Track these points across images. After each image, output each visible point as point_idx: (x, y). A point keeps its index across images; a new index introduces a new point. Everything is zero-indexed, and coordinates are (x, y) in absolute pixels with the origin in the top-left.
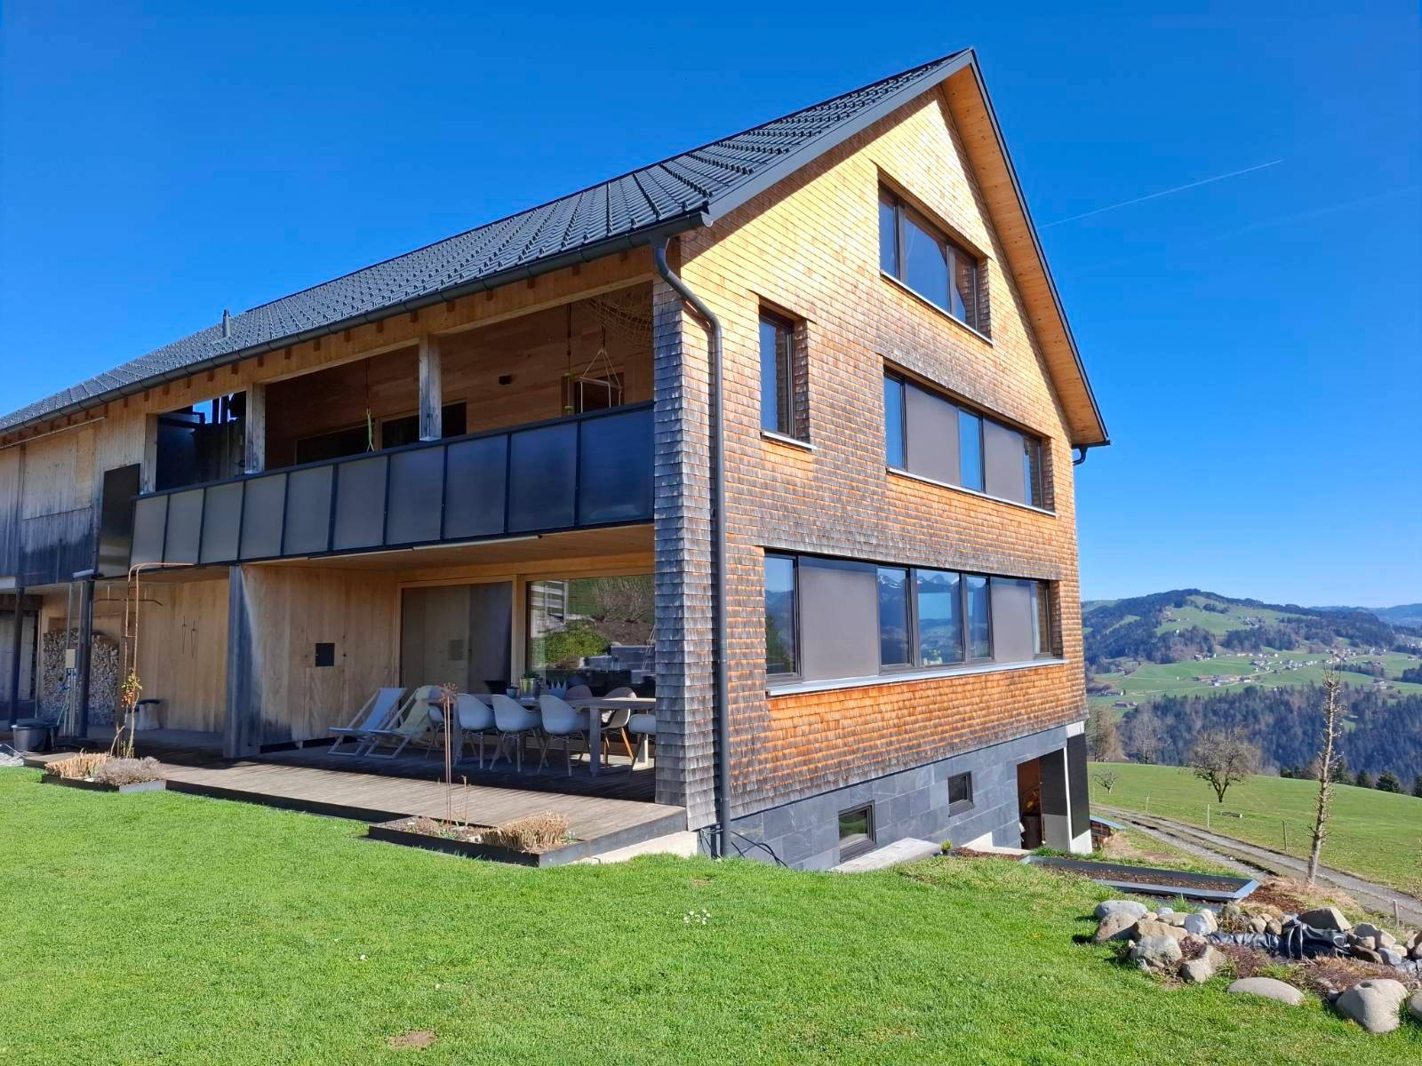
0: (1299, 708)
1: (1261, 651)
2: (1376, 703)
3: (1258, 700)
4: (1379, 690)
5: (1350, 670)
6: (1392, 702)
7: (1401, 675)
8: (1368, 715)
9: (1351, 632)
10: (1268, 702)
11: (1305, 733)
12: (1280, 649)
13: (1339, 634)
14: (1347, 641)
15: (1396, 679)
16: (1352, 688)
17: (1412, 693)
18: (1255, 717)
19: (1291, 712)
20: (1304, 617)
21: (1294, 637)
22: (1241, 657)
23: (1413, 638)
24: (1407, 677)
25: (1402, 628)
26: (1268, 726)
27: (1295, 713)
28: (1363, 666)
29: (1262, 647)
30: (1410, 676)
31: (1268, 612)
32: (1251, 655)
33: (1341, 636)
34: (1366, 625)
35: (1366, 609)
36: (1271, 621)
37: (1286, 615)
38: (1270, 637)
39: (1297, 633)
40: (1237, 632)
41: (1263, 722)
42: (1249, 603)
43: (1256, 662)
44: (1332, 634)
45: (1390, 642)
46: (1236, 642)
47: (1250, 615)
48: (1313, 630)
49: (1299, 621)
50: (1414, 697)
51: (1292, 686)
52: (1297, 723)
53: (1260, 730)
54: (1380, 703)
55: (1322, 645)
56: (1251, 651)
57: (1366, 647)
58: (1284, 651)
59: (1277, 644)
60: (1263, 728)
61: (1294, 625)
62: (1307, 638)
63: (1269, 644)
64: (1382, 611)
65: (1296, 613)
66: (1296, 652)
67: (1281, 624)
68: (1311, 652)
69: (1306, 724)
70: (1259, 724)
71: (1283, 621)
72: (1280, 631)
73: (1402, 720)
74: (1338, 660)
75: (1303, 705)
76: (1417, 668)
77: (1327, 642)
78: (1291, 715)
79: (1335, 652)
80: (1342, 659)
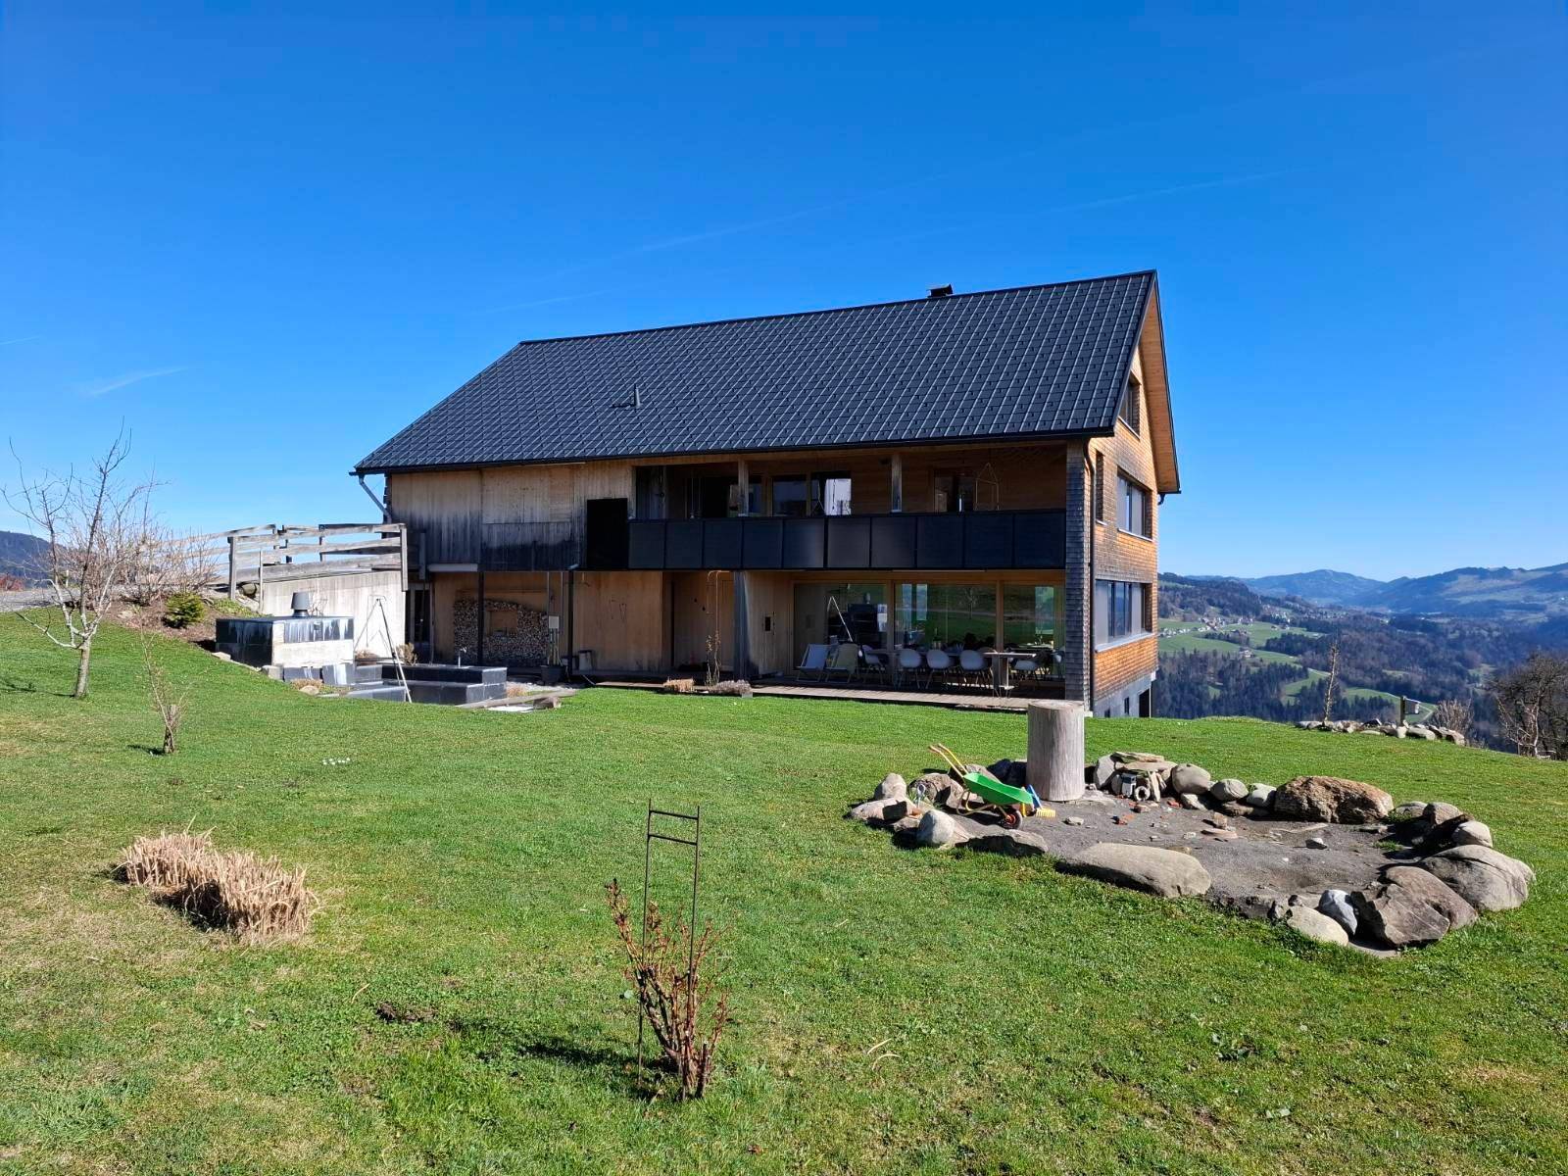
2: (1240, 671)
4: (1244, 658)
5: (1219, 638)
6: (1254, 670)
7: (1264, 644)
8: (1232, 682)
9: (1222, 602)
11: (1174, 699)
13: (1211, 603)
14: (1218, 610)
15: (1259, 648)
16: (1219, 656)
17: (1273, 661)
20: (1180, 586)
21: (1170, 605)
23: (1278, 609)
24: (1271, 646)
25: (1271, 598)
27: (1166, 680)
28: (1231, 635)
30: (1272, 645)
33: (1213, 605)
34: (1236, 595)
35: (1237, 579)
37: (1164, 584)
39: (1175, 602)
44: (1206, 603)
45: (1256, 612)
48: (1188, 599)
49: (1176, 589)
50: (1274, 665)
51: (1165, 653)
52: (1167, 689)
54: (1244, 671)
55: (1195, 614)
57: (1235, 616)
58: (1160, 619)
61: (1170, 593)
62: (1182, 607)
64: (1252, 582)
65: (1173, 582)
66: (1171, 620)
68: (1184, 620)
69: (1175, 689)
73: (1262, 687)
74: (1209, 628)
75: (1175, 672)
76: (1279, 637)
77: (1200, 610)
78: (1162, 682)
79: (1207, 620)
80: (1213, 628)
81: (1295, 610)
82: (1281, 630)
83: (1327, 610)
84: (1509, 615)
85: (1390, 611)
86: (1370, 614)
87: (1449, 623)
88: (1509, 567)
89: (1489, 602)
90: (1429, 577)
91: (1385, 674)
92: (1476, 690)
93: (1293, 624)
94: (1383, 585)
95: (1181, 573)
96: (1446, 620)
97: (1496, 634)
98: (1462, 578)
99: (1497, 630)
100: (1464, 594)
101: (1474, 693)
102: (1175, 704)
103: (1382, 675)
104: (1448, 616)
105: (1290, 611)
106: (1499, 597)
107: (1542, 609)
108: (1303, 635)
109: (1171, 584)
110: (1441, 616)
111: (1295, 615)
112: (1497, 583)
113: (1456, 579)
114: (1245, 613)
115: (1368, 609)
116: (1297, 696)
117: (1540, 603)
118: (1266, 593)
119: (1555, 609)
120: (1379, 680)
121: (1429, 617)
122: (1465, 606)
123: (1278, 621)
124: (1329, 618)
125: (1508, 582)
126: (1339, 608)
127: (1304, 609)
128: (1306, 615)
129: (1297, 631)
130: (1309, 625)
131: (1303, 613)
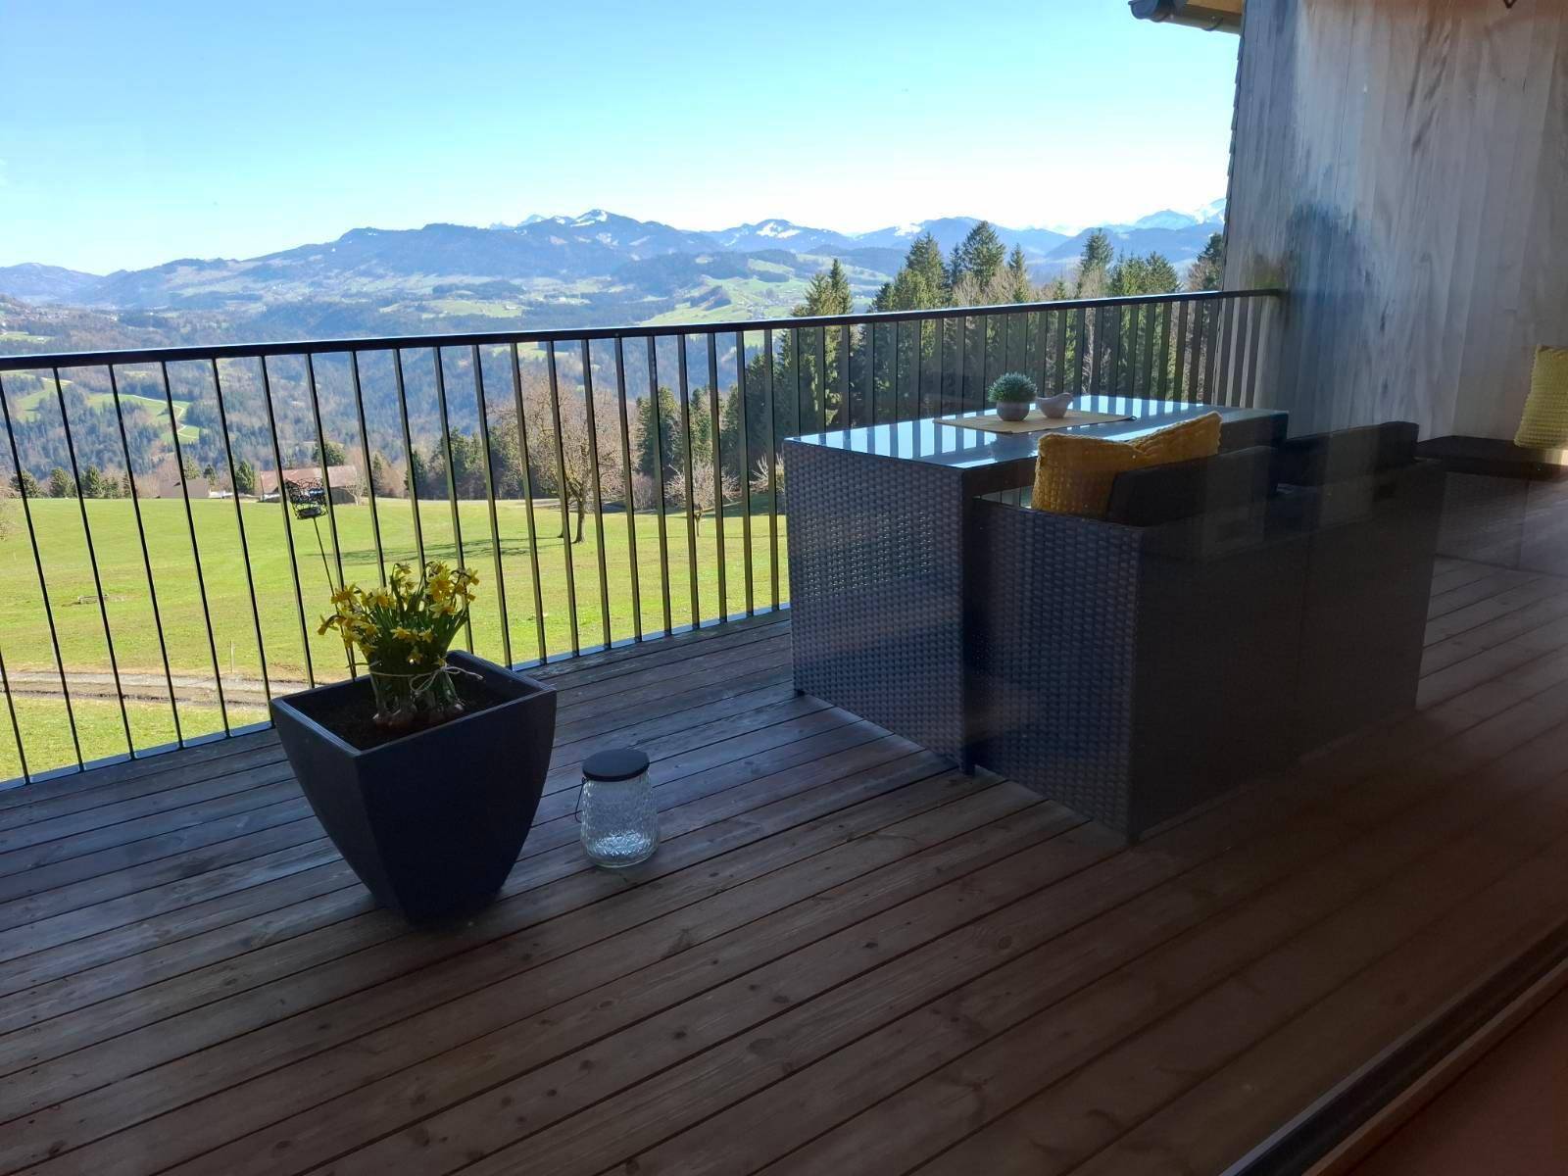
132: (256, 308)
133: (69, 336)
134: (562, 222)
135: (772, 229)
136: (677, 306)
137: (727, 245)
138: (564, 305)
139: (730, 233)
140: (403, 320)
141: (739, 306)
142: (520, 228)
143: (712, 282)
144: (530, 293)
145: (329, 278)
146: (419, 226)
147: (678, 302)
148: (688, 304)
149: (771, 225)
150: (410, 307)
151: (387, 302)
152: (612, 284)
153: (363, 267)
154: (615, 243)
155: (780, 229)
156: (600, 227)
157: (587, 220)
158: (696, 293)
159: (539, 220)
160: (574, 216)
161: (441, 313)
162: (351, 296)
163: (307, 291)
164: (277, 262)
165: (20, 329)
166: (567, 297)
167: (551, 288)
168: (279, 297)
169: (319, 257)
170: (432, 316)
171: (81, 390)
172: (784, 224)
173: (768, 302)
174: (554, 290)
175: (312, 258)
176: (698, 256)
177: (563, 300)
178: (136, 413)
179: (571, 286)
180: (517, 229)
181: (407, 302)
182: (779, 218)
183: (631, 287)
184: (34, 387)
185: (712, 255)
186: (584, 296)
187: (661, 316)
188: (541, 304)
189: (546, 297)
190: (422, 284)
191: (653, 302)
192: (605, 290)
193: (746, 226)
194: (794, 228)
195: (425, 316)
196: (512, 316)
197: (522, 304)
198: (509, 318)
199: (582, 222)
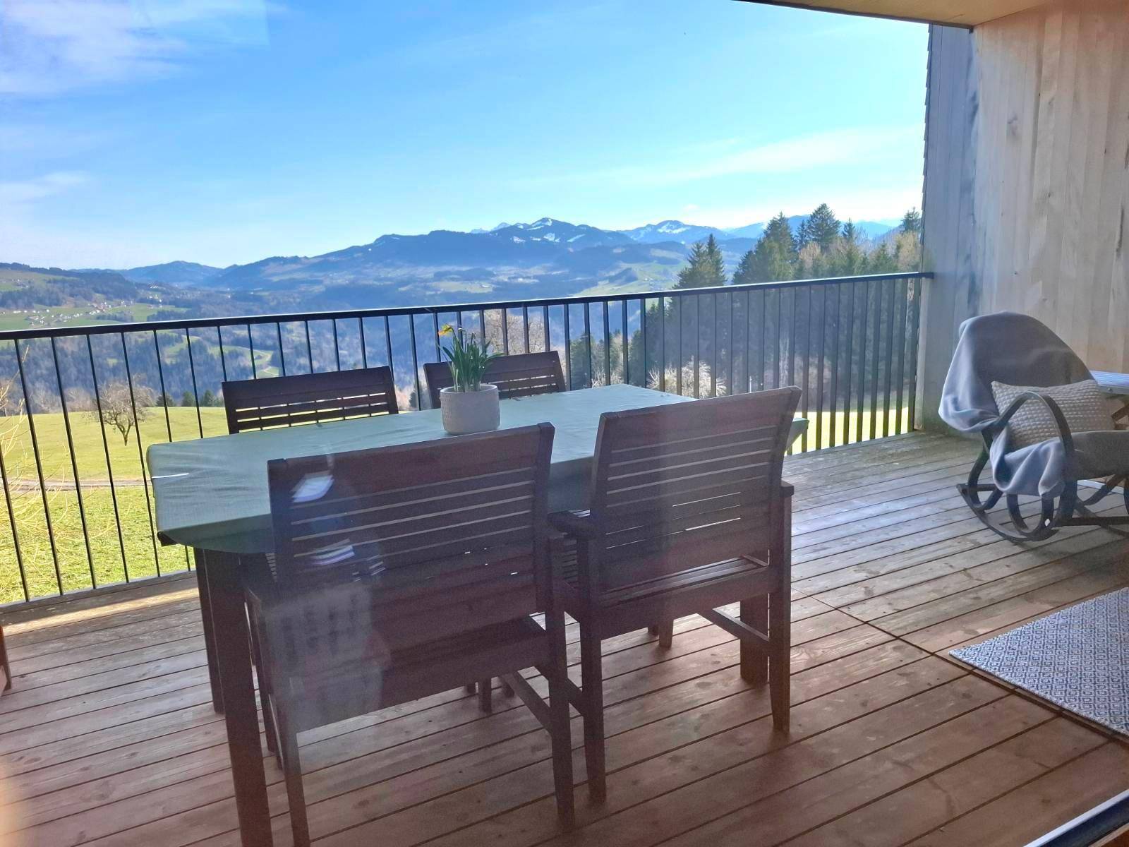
0: (73, 352)
1: (33, 308)
2: (131, 342)
3: (37, 350)
6: (141, 340)
9: (105, 289)
10: (45, 350)
11: (79, 371)
12: (51, 306)
13: (96, 291)
14: (103, 296)
18: (36, 364)
19: (66, 356)
20: (67, 278)
21: (61, 295)
22: (16, 314)
23: (150, 292)
26: (47, 369)
27: (70, 357)
28: (118, 315)
29: (34, 305)
31: (34, 275)
32: (26, 311)
33: (98, 292)
36: (39, 282)
37: (52, 277)
38: (41, 296)
39: (63, 292)
40: (10, 293)
41: (43, 366)
42: (16, 267)
43: (31, 318)
44: (92, 292)
45: (134, 295)
46: (10, 302)
47: (19, 277)
48: (76, 289)
49: (63, 282)
52: (72, 364)
53: (42, 373)
54: (133, 343)
55: (85, 301)
56: (25, 308)
57: (118, 300)
58: (54, 307)
59: (47, 301)
60: (44, 372)
61: (59, 285)
62: (72, 295)
63: (41, 301)
64: (124, 271)
65: (60, 275)
66: (64, 307)
67: (49, 285)
68: (76, 306)
69: (79, 364)
70: (41, 369)
71: (49, 282)
72: (48, 290)
74: (98, 311)
75: (76, 349)
76: (156, 314)
77: (87, 297)
78: (66, 359)
79: (95, 305)
80: (101, 311)
81: (163, 292)
82: (156, 308)
83: (187, 291)
84: (303, 288)
85: (229, 289)
86: (217, 292)
87: (270, 295)
88: (299, 256)
89: (290, 280)
90: (251, 264)
91: (235, 334)
92: (294, 338)
93: (164, 303)
94: (220, 271)
95: (65, 266)
96: (266, 294)
97: (298, 300)
98: (272, 264)
99: (298, 298)
100: (275, 274)
101: (293, 341)
102: (80, 376)
103: (233, 334)
104: (268, 290)
105: (160, 293)
106: (297, 276)
107: (319, 282)
108: (173, 311)
109: (59, 278)
110: (263, 290)
111: (164, 296)
112: (294, 266)
113: (268, 265)
114: (125, 297)
115: (213, 290)
116: (176, 356)
117: (321, 279)
118: (135, 280)
119: (327, 282)
120: (232, 338)
121: (254, 291)
122: (276, 282)
123: (153, 302)
124: (189, 296)
125: (299, 266)
126: (195, 289)
127: (170, 291)
128: (172, 296)
129: (169, 308)
130: (176, 303)
131: (169, 294)
132: (318, 289)
133: (200, 308)
134: (521, 227)
135: (668, 228)
136: (600, 283)
137: (635, 239)
138: (521, 285)
139: (638, 230)
140: (413, 296)
141: (644, 282)
142: (493, 232)
143: (625, 266)
144: (497, 275)
145: (366, 268)
146: (426, 232)
147: (601, 280)
148: (607, 282)
149: (668, 223)
150: (418, 287)
151: (404, 283)
152: (554, 269)
153: (389, 261)
154: (557, 241)
155: (674, 227)
156: (547, 230)
157: (539, 225)
158: (613, 274)
159: (506, 226)
160: (529, 223)
161: (439, 290)
162: (380, 280)
163: (352, 277)
164: (332, 259)
165: (171, 303)
166: (524, 278)
167: (513, 272)
168: (334, 281)
169: (360, 254)
170: (433, 293)
171: (207, 344)
172: (677, 224)
173: (664, 278)
174: (515, 273)
175: (355, 256)
176: (615, 247)
177: (521, 280)
178: (240, 358)
179: (526, 270)
180: (491, 232)
181: (417, 284)
182: (673, 219)
183: (567, 271)
184: (177, 341)
185: (624, 247)
186: (535, 277)
187: (588, 290)
188: (506, 283)
189: (509, 278)
190: (427, 272)
191: (582, 281)
192: (549, 273)
193: (649, 226)
194: (685, 226)
195: (428, 293)
196: (486, 291)
197: (493, 283)
198: (484, 293)
199: (535, 227)
